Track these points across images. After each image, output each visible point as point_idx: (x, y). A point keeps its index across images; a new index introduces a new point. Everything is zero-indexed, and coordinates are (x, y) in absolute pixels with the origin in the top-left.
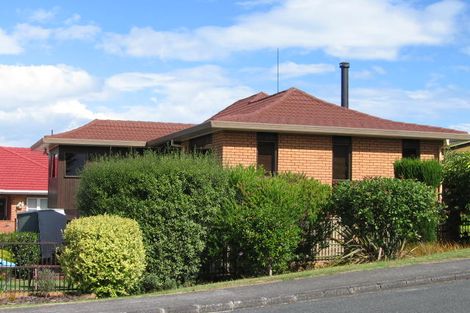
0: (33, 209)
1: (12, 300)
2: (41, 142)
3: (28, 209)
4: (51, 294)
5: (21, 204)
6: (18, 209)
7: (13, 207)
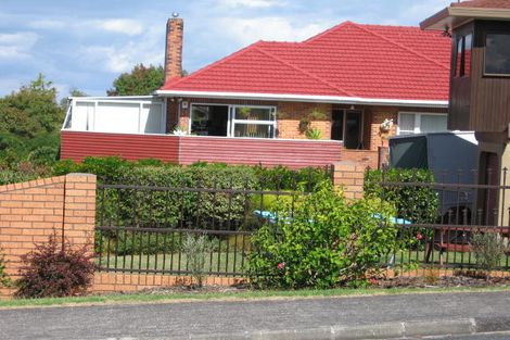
0: (407, 132)
1: (431, 280)
2: (444, 14)
3: (399, 132)
4: (493, 274)
5: (388, 123)
6: (383, 131)
7: (375, 128)
